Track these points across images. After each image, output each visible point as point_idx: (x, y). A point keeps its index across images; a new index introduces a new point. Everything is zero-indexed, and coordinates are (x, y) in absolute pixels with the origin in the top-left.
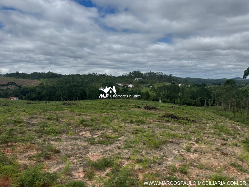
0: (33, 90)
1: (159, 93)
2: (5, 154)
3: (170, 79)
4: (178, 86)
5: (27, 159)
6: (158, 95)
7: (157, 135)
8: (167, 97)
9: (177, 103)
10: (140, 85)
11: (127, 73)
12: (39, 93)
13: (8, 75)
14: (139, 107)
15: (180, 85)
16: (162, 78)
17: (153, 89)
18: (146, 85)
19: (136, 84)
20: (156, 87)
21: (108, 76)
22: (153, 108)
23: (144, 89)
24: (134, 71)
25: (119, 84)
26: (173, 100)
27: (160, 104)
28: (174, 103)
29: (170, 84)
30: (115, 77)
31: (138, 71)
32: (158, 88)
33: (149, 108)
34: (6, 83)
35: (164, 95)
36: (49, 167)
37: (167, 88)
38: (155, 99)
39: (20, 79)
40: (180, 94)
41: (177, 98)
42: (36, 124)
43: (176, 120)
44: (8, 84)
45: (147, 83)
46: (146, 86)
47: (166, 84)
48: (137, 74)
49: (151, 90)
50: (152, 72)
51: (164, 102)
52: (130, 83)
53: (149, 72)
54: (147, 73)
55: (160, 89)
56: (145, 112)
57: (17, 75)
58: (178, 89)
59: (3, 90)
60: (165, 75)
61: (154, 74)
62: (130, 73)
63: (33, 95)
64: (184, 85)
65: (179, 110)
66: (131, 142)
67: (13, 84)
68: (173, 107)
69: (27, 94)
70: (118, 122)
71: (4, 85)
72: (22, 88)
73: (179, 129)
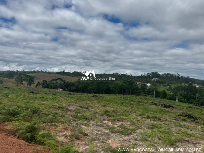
0: (73, 84)
1: (176, 93)
2: (50, 131)
3: (187, 80)
4: (196, 87)
5: (63, 137)
6: (175, 94)
7: (173, 132)
8: (184, 97)
9: (194, 104)
10: (157, 85)
11: (146, 74)
12: (77, 87)
13: (58, 73)
14: (156, 104)
15: (197, 86)
16: (179, 79)
17: (170, 89)
18: (163, 84)
19: (154, 84)
20: (173, 87)
21: (128, 76)
22: (170, 106)
23: (161, 88)
24: (152, 72)
25: (138, 83)
26: (191, 100)
27: (176, 103)
28: (191, 103)
29: (187, 85)
30: (134, 77)
31: (156, 72)
32: (175, 88)
33: (165, 106)
34: (56, 79)
35: (181, 94)
36: (79, 146)
37: (185, 89)
38: (172, 98)
39: (65, 76)
40: (198, 95)
41: (194, 99)
42: (72, 110)
43: (193, 119)
44: (57, 80)
45: (164, 83)
46: (163, 86)
47: (183, 84)
48: (155, 75)
49: (167, 90)
50: (169, 73)
51: (181, 101)
52: (148, 82)
53: (166, 73)
54: (165, 74)
55: (177, 89)
56: (161, 109)
57: (63, 73)
58: (196, 90)
59: (53, 83)
60: (182, 77)
61: (172, 76)
62: (148, 73)
63: (73, 88)
64: (202, 86)
65: (197, 110)
66: (147, 136)
67: (60, 79)
68: (190, 107)
69: (69, 87)
70: (136, 116)
71: (54, 80)
72: (66, 82)
73: (196, 129)
